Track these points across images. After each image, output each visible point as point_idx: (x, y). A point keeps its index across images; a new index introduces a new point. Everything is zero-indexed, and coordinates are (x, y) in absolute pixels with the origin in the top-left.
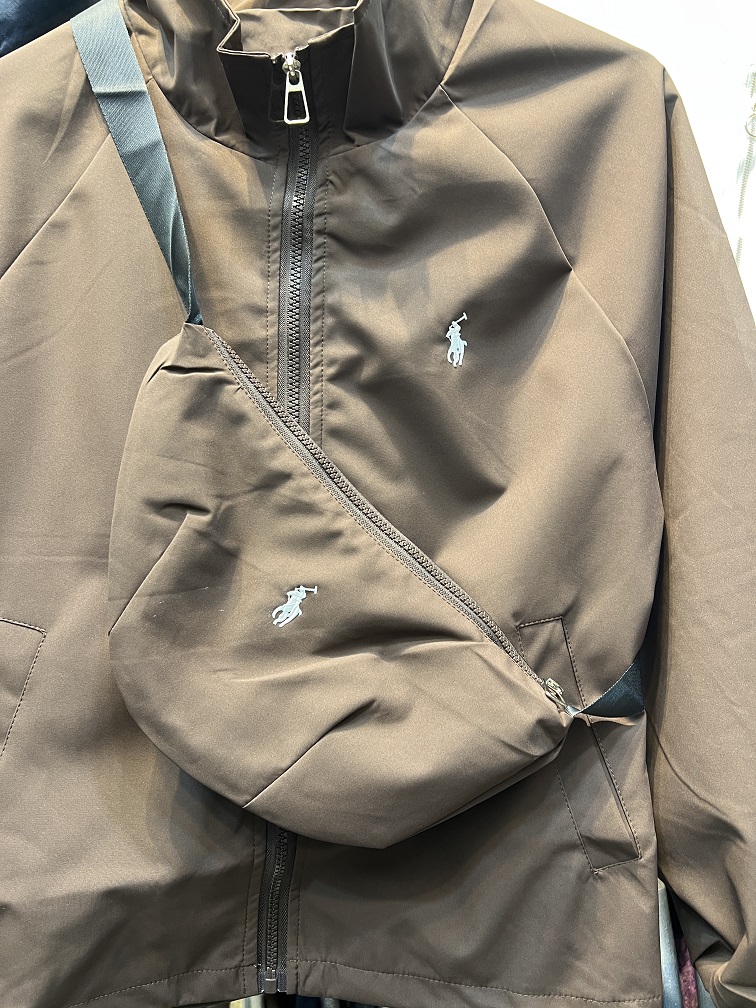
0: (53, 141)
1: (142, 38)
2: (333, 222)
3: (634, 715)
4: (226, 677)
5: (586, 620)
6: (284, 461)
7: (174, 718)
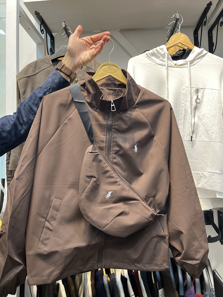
0: (65, 108)
2: (116, 127)
3: (165, 214)
4: (98, 207)
6: (109, 168)
7: (90, 215)
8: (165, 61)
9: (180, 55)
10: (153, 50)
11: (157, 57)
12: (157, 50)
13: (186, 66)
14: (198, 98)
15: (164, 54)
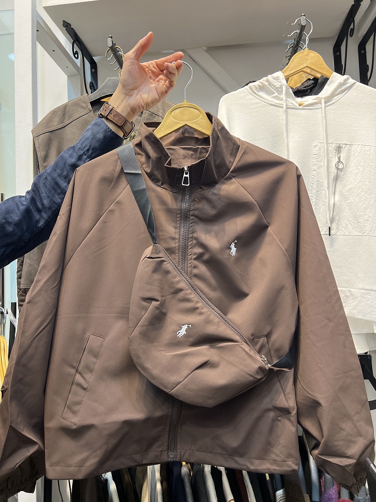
0: (110, 185)
1: (139, 156)
2: (196, 212)
4: (163, 353)
5: (274, 337)
6: (182, 285)
7: (148, 365)
8: (282, 100)
9: (309, 87)
10: (261, 80)
11: (269, 93)
12: (268, 81)
13: (319, 106)
14: (339, 161)
15: (281, 87)
